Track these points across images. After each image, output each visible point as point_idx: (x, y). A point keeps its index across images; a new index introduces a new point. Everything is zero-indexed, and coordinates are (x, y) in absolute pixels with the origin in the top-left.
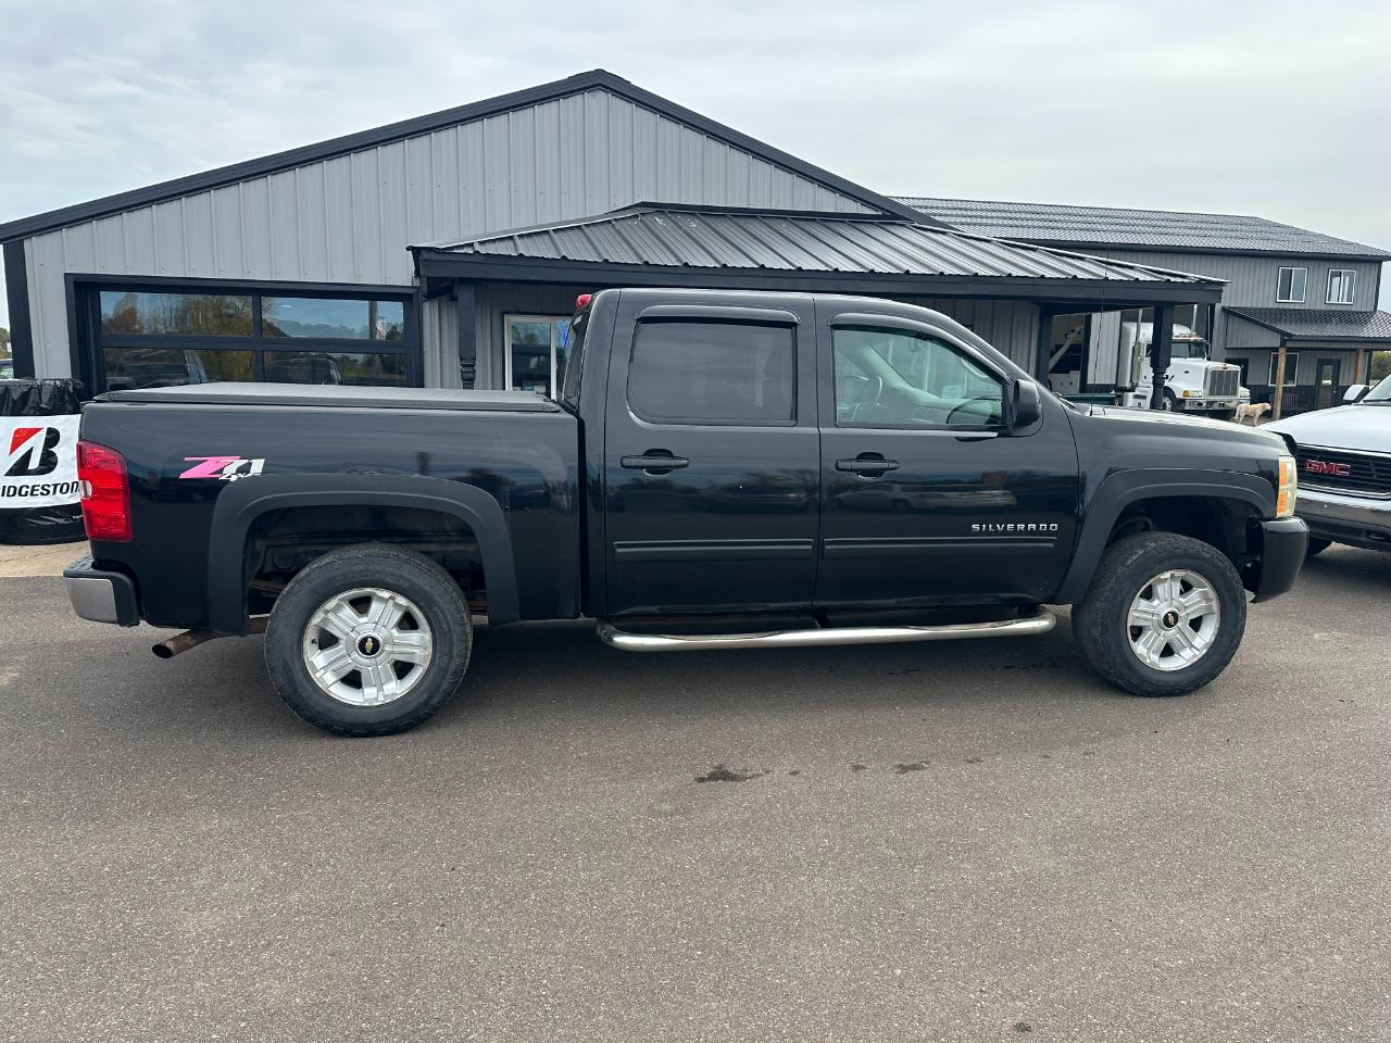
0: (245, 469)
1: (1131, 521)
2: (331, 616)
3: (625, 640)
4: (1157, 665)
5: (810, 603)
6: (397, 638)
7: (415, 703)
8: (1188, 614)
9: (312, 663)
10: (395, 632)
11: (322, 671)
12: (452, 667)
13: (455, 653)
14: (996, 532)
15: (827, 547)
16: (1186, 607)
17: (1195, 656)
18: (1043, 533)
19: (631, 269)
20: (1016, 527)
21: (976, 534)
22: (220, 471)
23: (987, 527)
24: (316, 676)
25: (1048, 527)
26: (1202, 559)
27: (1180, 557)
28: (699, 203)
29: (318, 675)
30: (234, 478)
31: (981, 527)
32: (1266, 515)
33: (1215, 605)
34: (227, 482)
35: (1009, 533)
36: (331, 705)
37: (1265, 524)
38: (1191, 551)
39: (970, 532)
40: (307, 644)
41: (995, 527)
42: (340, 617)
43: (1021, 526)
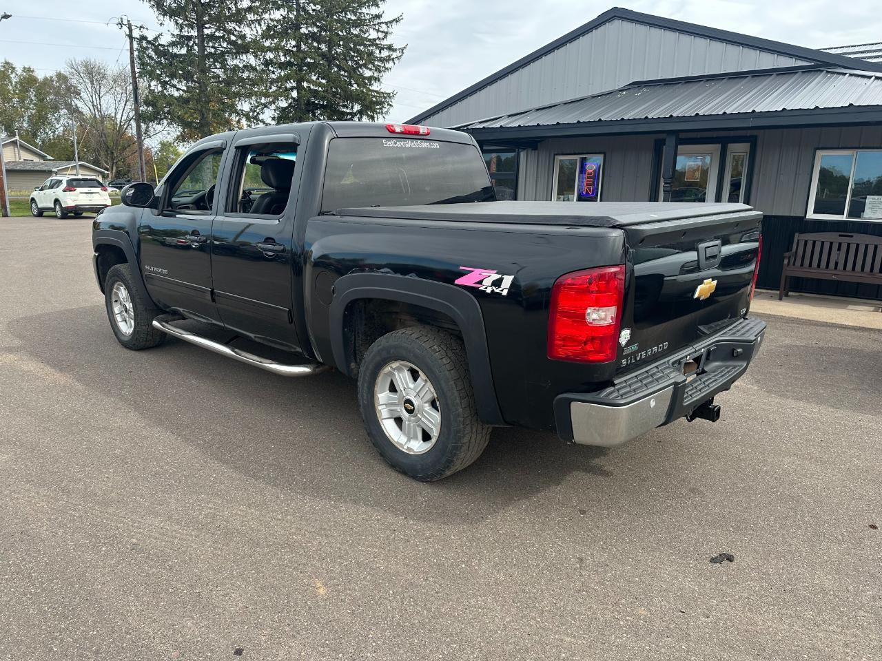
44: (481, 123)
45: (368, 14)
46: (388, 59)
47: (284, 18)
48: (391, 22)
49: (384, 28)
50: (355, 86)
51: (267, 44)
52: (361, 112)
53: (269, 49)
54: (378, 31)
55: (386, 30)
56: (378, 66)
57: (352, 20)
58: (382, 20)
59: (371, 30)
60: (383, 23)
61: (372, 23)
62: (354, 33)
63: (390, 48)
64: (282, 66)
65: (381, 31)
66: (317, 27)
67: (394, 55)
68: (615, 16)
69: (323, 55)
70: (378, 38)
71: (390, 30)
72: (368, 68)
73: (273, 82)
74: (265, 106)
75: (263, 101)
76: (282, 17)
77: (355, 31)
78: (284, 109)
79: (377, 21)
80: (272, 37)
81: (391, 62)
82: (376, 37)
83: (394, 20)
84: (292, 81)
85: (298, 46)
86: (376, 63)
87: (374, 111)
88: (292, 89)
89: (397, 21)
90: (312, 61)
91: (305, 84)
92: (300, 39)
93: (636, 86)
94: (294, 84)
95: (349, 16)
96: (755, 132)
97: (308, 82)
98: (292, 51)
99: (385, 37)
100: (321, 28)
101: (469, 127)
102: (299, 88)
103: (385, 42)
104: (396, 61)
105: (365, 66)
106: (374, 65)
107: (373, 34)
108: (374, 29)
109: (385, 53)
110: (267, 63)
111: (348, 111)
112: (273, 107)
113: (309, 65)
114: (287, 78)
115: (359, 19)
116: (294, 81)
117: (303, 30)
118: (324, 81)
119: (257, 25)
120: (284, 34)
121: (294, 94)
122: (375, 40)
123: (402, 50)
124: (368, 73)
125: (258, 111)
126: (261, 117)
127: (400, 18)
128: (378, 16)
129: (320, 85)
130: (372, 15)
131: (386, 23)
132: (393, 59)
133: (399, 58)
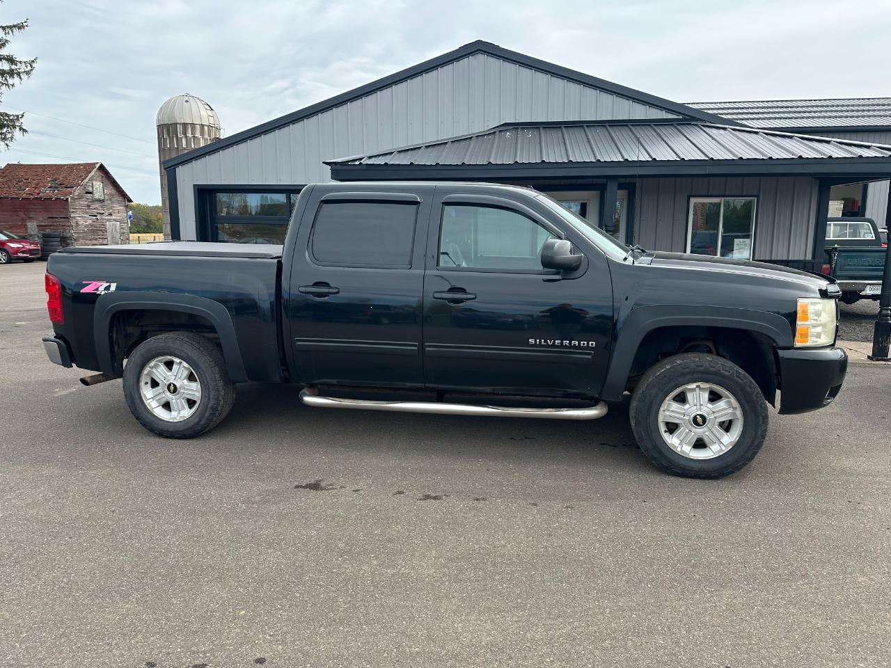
0: (108, 288)
1: (693, 343)
2: (154, 370)
3: (310, 399)
4: (689, 454)
5: (423, 385)
6: (187, 385)
7: (192, 423)
8: (715, 418)
9: (144, 395)
10: (186, 382)
11: (151, 400)
12: (210, 405)
13: (211, 397)
14: (548, 346)
15: (427, 349)
16: (713, 412)
17: (721, 450)
18: (583, 348)
19: (480, 167)
20: (562, 343)
21: (532, 345)
22: (97, 289)
23: (540, 341)
24: (147, 403)
25: (588, 344)
26: (724, 376)
27: (702, 372)
28: (544, 120)
29: (148, 401)
30: (103, 293)
31: (536, 341)
32: (781, 344)
33: (739, 413)
34: (99, 295)
35: (557, 347)
36: (153, 419)
37: (781, 353)
38: (711, 369)
39: (527, 344)
40: (142, 384)
41: (545, 341)
42: (158, 370)
43: (566, 342)
46: (11, 73)
48: (11, 27)
63: (11, 60)
67: (23, 68)
68: (478, 50)
71: (8, 38)
81: (15, 76)
83: (15, 26)
89: (20, 27)
93: (511, 127)
101: (363, 162)
104: (24, 76)
109: (4, 65)
123: (31, 63)
127: (25, 24)
132: (19, 74)
133: (28, 73)
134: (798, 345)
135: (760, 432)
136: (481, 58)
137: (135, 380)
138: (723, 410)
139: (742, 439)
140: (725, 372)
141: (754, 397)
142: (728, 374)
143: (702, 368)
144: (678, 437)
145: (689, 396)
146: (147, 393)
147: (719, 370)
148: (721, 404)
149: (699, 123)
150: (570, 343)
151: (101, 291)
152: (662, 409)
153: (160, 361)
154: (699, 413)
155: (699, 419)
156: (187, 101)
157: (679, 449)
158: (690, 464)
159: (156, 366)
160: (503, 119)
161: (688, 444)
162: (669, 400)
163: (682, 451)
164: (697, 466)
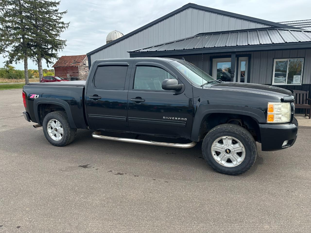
0: (37, 97)
1: (231, 120)
2: (51, 124)
3: (95, 136)
4: (224, 164)
5: (130, 132)
6: (60, 129)
7: (61, 142)
8: (235, 151)
9: (49, 132)
12: (66, 136)
13: (66, 133)
15: (129, 119)
16: (234, 148)
17: (237, 164)
18: (182, 121)
20: (175, 118)
21: (164, 119)
22: (34, 97)
23: (167, 118)
24: (49, 134)
25: (184, 119)
28: (214, 31)
29: (50, 134)
30: (36, 98)
31: (165, 118)
32: (260, 121)
33: (244, 150)
35: (173, 120)
36: (51, 139)
37: (260, 125)
38: (231, 131)
39: (162, 119)
40: (48, 128)
41: (169, 118)
43: (176, 118)
44: (144, 49)
45: (51, 9)
46: (62, 27)
47: (14, 9)
48: (62, 13)
49: (59, 15)
50: (49, 37)
51: (7, 19)
52: (52, 48)
53: (9, 21)
54: (56, 16)
55: (60, 16)
56: (58, 30)
57: (45, 11)
58: (58, 12)
59: (54, 16)
60: (59, 13)
61: (54, 13)
62: (46, 16)
63: (63, 23)
64: (15, 29)
65: (58, 17)
66: (30, 13)
67: (65, 26)
68: (189, 7)
69: (34, 25)
70: (58, 19)
71: (62, 16)
72: (54, 31)
73: (11, 35)
74: (8, 45)
75: (7, 43)
76: (13, 8)
77: (47, 16)
78: (17, 47)
79: (56, 12)
80: (9, 16)
81: (64, 28)
82: (56, 18)
83: (64, 12)
84: (20, 35)
85: (22, 21)
86: (58, 29)
87: (58, 48)
88: (20, 38)
89: (65, 12)
90: (29, 27)
91: (26, 36)
92: (22, 18)
94: (21, 36)
95: (43, 10)
96: (250, 53)
97: (28, 35)
98: (19, 22)
99: (60, 19)
100: (31, 14)
101: (140, 51)
102: (23, 38)
103: (60, 21)
104: (66, 28)
105: (52, 30)
106: (56, 30)
107: (55, 18)
108: (55, 15)
109: (61, 25)
110: (8, 27)
111: (46, 47)
112: (12, 46)
113: (27, 28)
114: (18, 34)
115: (48, 11)
116: (21, 35)
117: (23, 14)
118: (35, 35)
119: (2, 11)
120: (14, 15)
121: (22, 40)
122: (56, 20)
123: (68, 24)
124: (54, 33)
125: (4, 47)
126: (6, 49)
127: (66, 12)
128: (57, 10)
129: (33, 37)
130: (54, 10)
131: (60, 13)
132: (65, 28)
133: (67, 27)
134: (268, 122)
135: (252, 158)
136: (190, 10)
137: (46, 127)
138: (237, 148)
139: (245, 160)
140: (237, 133)
141: (250, 144)
142: (238, 133)
143: (227, 130)
144: (220, 157)
145: (224, 141)
146: (49, 131)
147: (234, 131)
148: (237, 145)
149: (277, 29)
150: (178, 119)
151: (35, 97)
152: (212, 146)
153: (53, 121)
154: (228, 148)
155: (228, 151)
156: (115, 33)
157: (220, 162)
158: (224, 169)
159: (51, 122)
160: (199, 32)
161: (224, 160)
162: (215, 142)
163: (221, 163)
164: (227, 170)
